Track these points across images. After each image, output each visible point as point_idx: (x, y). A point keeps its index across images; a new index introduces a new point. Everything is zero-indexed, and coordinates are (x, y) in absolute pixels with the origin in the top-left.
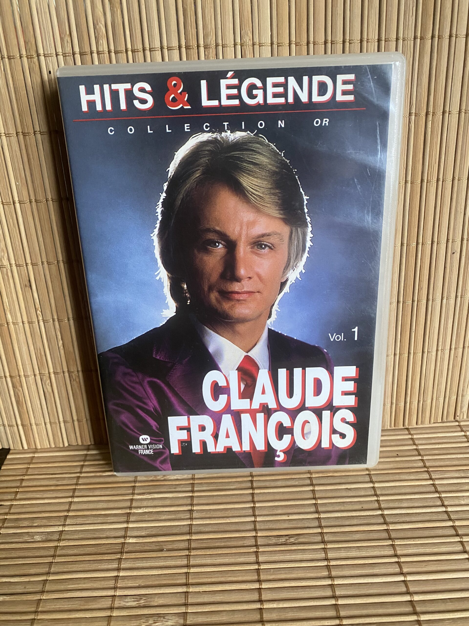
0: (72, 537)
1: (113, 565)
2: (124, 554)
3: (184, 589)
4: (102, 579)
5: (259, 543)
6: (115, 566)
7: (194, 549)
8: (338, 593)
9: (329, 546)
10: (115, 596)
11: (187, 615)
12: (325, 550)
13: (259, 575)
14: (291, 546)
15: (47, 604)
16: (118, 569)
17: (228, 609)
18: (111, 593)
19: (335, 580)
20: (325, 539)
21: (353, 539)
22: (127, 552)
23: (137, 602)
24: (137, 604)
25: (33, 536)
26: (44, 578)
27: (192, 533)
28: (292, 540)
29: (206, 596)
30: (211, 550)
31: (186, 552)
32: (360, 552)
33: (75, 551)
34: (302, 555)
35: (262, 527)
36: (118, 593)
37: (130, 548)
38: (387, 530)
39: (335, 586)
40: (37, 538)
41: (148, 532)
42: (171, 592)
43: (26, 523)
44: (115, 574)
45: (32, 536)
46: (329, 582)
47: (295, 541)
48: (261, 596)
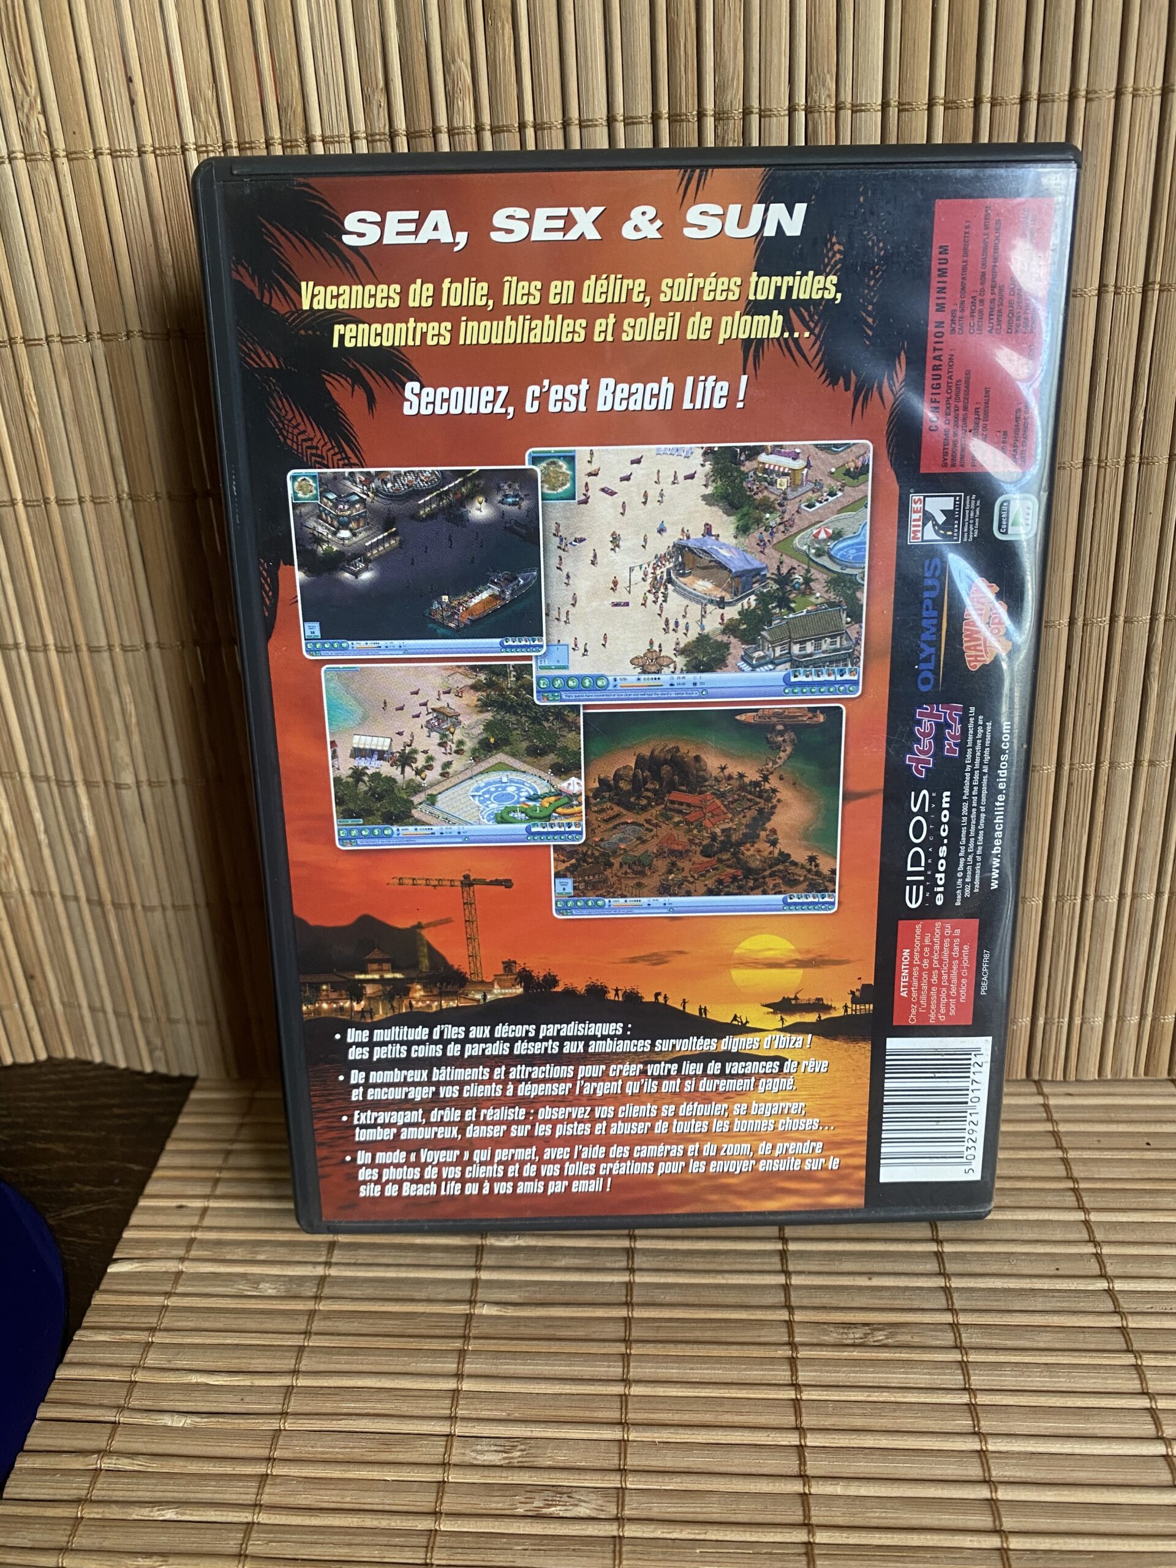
0: (347, 1293)
1: (445, 1362)
2: (472, 1341)
3: (616, 1434)
4: (422, 1393)
5: (797, 1339)
6: (452, 1367)
7: (637, 1341)
8: (996, 1473)
9: (973, 1357)
10: (450, 1436)
11: (624, 1494)
12: (963, 1366)
13: (798, 1413)
14: (876, 1350)
15: (295, 1442)
16: (459, 1376)
17: (722, 1488)
18: (443, 1428)
19: (990, 1440)
20: (964, 1340)
21: (1035, 1345)
22: (475, 1338)
23: (505, 1455)
24: (505, 1458)
25: (258, 1283)
26: (286, 1381)
27: (632, 1305)
28: (880, 1336)
29: (670, 1453)
30: (680, 1346)
31: (621, 1348)
32: (1051, 1377)
33: (356, 1324)
34: (903, 1373)
35: (805, 1302)
36: (460, 1429)
37: (486, 1329)
38: (1123, 1330)
39: (989, 1455)
40: (268, 1289)
41: (527, 1294)
42: (585, 1436)
43: (239, 1253)
44: (451, 1384)
45: (255, 1283)
46: (974, 1444)
47: (887, 1338)
48: (805, 1465)
